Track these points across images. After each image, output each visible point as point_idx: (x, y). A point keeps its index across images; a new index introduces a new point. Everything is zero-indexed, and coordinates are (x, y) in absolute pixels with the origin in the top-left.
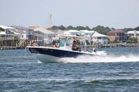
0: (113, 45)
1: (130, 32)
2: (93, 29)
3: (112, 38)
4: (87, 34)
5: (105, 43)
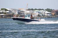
2: (45, 10)
4: (43, 12)
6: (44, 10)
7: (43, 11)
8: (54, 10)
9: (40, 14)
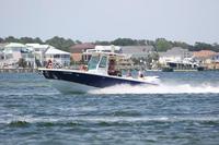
6: (41, 43)
7: (37, 45)
8: (80, 43)
9: (27, 59)
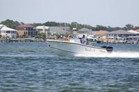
0: (22, 39)
1: (39, 27)
3: (21, 33)
5: (13, 37)
